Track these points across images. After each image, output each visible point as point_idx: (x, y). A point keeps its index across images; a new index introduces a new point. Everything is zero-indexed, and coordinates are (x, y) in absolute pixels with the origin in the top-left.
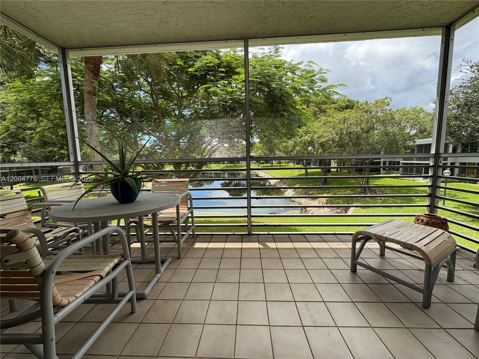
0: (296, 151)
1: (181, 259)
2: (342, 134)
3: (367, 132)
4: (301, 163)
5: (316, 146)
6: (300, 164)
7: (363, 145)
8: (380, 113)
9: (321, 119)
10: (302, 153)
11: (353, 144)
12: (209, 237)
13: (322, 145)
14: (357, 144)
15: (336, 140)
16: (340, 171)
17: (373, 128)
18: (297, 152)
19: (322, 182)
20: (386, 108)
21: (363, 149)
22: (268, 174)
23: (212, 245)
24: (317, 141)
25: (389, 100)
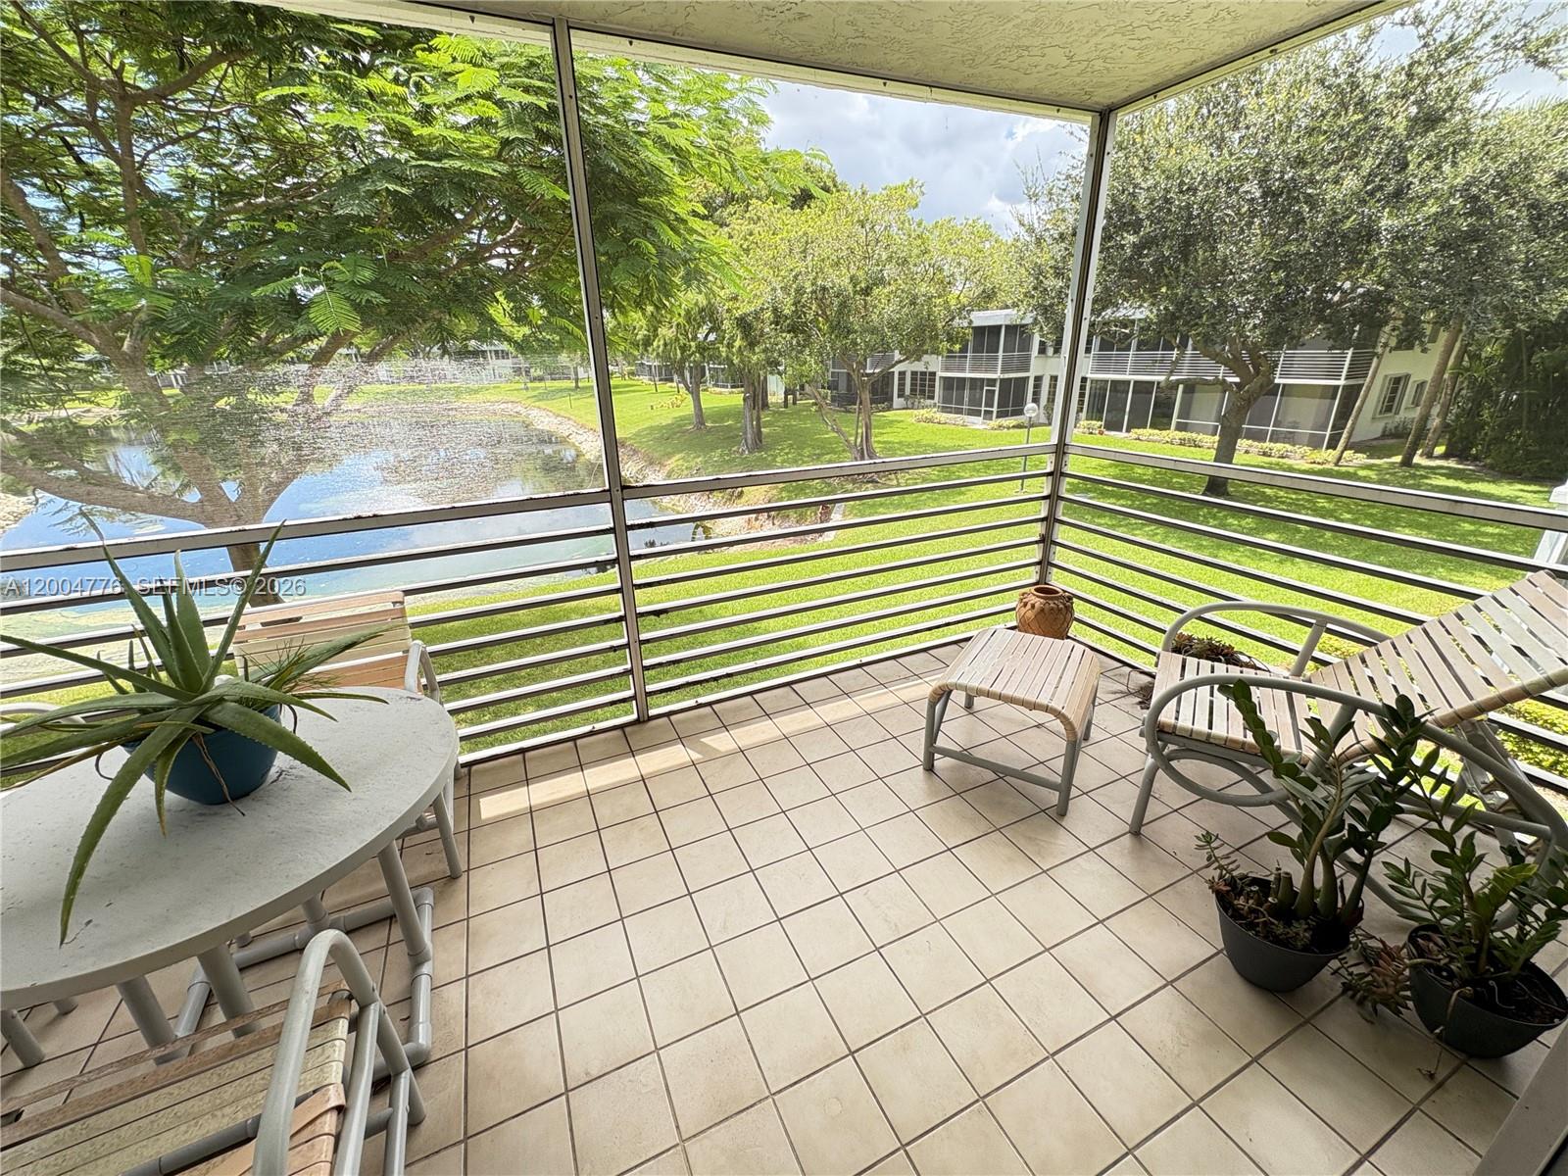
0: (662, 342)
1: (464, 877)
2: (800, 291)
3: (867, 291)
4: (675, 377)
5: (726, 325)
6: (672, 380)
7: (856, 332)
8: (896, 229)
9: (734, 229)
10: (680, 347)
11: (831, 327)
12: (514, 763)
13: (744, 324)
14: (841, 329)
15: (786, 312)
16: (794, 403)
17: (880, 281)
18: (665, 345)
19: (750, 442)
20: (910, 214)
21: (856, 344)
22: (569, 419)
23: (542, 792)
24: (728, 311)
25: (917, 191)
